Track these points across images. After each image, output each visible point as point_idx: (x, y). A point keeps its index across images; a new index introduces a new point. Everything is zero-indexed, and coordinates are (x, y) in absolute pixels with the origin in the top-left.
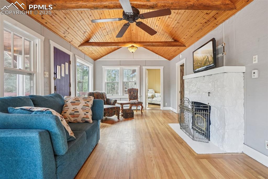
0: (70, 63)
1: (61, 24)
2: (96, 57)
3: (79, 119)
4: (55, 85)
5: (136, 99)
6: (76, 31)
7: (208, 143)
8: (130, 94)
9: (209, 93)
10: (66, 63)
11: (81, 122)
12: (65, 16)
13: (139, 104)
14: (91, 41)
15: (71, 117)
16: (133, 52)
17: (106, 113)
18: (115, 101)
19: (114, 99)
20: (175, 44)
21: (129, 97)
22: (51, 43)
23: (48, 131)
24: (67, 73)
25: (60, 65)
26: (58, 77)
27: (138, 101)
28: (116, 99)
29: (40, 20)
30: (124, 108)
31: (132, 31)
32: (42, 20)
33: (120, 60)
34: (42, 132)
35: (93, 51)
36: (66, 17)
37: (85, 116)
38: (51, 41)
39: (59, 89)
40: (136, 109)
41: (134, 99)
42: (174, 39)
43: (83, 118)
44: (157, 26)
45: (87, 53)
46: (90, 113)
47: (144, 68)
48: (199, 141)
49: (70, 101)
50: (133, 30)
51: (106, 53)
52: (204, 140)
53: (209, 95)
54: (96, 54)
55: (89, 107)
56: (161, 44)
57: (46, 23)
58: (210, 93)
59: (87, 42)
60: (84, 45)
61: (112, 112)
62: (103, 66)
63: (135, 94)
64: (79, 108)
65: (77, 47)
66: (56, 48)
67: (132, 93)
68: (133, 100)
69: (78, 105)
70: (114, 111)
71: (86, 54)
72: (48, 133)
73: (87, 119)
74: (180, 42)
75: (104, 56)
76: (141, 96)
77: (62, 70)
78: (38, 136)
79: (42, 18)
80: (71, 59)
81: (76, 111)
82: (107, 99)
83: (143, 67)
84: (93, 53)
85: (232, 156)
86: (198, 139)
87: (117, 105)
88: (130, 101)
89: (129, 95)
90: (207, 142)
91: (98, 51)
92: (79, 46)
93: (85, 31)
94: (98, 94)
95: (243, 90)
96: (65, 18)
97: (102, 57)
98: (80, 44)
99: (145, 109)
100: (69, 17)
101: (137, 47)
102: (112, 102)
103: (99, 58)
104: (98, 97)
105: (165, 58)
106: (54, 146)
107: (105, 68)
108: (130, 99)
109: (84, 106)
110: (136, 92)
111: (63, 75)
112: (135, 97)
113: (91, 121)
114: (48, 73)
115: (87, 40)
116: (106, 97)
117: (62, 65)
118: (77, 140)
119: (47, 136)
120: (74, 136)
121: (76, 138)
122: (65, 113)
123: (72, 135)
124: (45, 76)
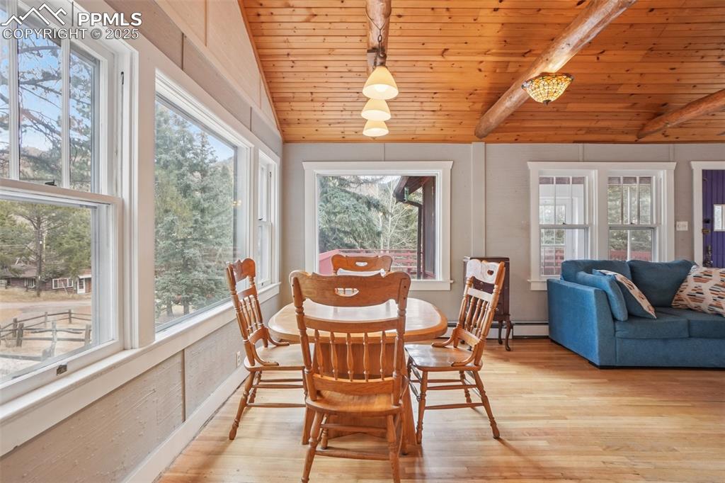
3: (705, 307)
11: (709, 312)
15: (690, 301)
22: (693, 167)
23: (605, 292)
29: (665, 139)
32: (669, 138)
34: (599, 290)
37: (715, 304)
38: (694, 163)
43: (711, 305)
49: (694, 274)
57: (677, 138)
64: (706, 287)
66: (712, 171)
69: (705, 282)
73: (717, 309)
78: (593, 292)
79: (666, 136)
81: (700, 292)
106: (612, 307)
109: (716, 285)
114: (686, 223)
118: (657, 321)
119: (603, 295)
120: (653, 314)
121: (658, 318)
122: (681, 291)
123: (650, 312)
124: (678, 229)
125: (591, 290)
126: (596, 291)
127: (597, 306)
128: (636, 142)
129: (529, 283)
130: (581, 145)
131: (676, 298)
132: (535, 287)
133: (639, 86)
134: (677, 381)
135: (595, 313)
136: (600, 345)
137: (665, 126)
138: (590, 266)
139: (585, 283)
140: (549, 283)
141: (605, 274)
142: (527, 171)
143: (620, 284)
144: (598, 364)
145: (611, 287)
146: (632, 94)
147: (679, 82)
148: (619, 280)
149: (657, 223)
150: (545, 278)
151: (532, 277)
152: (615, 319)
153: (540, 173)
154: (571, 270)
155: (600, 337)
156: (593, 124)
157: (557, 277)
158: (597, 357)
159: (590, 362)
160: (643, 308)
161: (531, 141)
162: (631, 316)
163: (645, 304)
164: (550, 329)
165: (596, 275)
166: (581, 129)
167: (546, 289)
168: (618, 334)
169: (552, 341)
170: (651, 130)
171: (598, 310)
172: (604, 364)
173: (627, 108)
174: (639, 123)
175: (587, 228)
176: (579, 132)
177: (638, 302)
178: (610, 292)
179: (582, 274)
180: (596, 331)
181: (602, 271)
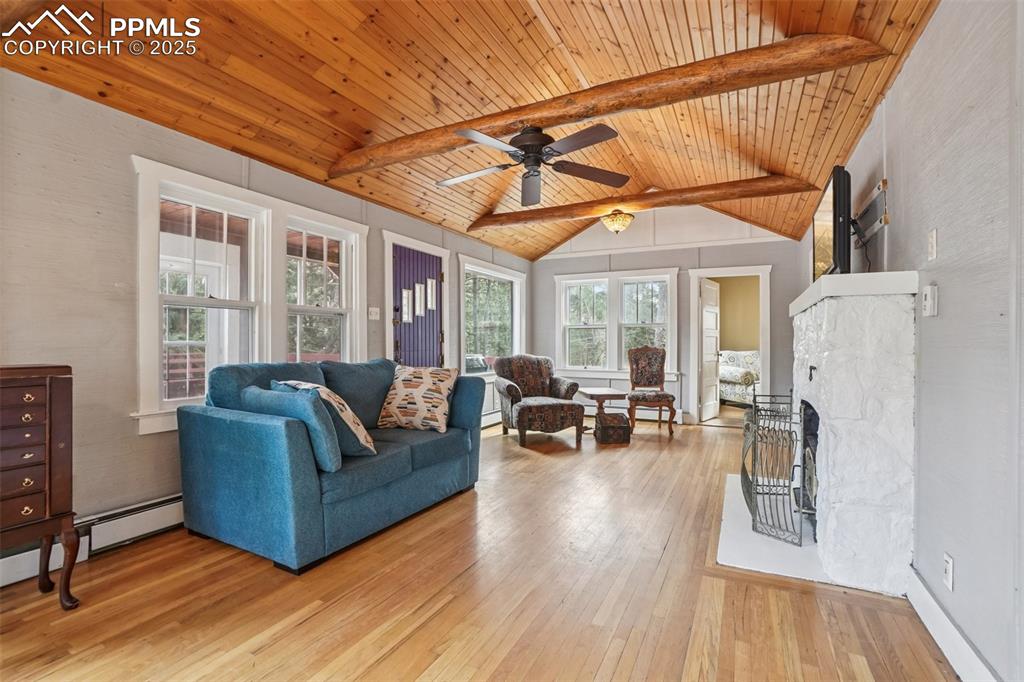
0: (440, 279)
1: (404, 187)
2: (531, 250)
3: (417, 421)
4: (398, 338)
5: (656, 384)
6: (448, 196)
7: (800, 546)
8: (634, 367)
9: (812, 368)
10: (429, 281)
11: (422, 428)
12: (408, 169)
13: (659, 401)
14: (500, 210)
15: (400, 415)
16: (617, 232)
17: (535, 420)
18: (573, 388)
19: (572, 381)
20: (769, 188)
21: (631, 377)
22: (385, 237)
23: (303, 422)
24: (432, 305)
25: (411, 287)
26: (407, 317)
27: (662, 389)
28: (575, 382)
29: (358, 190)
30: (607, 411)
31: (632, 159)
32: (363, 189)
33: (610, 252)
34: (293, 421)
35: (516, 236)
36: (412, 171)
37: (429, 416)
38: (384, 232)
39: (407, 349)
40: (657, 419)
41: (650, 384)
42: (765, 169)
43: (425, 418)
44: (688, 136)
45: (500, 244)
46: (444, 407)
47: (694, 275)
48: (770, 535)
49: (402, 378)
50: (631, 154)
51: (565, 235)
52: (787, 534)
53: (811, 375)
54: (528, 242)
55: (440, 393)
56: (712, 192)
57: (371, 193)
58: (815, 368)
59: (488, 216)
60: (482, 225)
61: (555, 420)
62: (556, 277)
63: (655, 368)
64: (418, 393)
65: (465, 232)
66: (401, 247)
67: (642, 363)
68: (645, 385)
69: (416, 387)
70: (562, 418)
71: (497, 247)
72: (303, 425)
73: (432, 423)
74: (791, 177)
75: (558, 244)
76: (681, 374)
77: (419, 300)
78: (283, 427)
79: (361, 186)
80: (445, 269)
81: (412, 401)
82: (551, 379)
83: (690, 271)
84: (517, 242)
85: (844, 596)
86: (768, 528)
87: (577, 400)
88: (633, 389)
89: (632, 370)
90: (795, 544)
91: (534, 234)
92: (468, 230)
93: (470, 189)
94: (525, 363)
95: (910, 362)
96: (410, 173)
97: (553, 248)
98: (471, 223)
99: (696, 421)
100: (417, 168)
101: (630, 215)
102: (563, 388)
103: (545, 253)
104: (523, 373)
105: (780, 232)
106: (316, 451)
107: (562, 281)
108: (635, 384)
109: (429, 390)
110: (656, 359)
111: (420, 311)
112: (653, 376)
113: (443, 429)
114: (378, 310)
115: (486, 210)
116: (550, 374)
117: (417, 287)
118: (378, 458)
119: (300, 430)
120: (372, 448)
121: (378, 453)
122: (389, 403)
123: (368, 445)
124: (370, 318)
125: (279, 423)
126: (288, 424)
127: (291, 455)
128: (325, 183)
129: (136, 420)
130: (245, 159)
131: (383, 413)
132: (147, 427)
133: (345, 80)
134: (409, 549)
135: (287, 468)
136: (297, 529)
137: (368, 164)
138: (266, 376)
139: (261, 409)
140: (183, 415)
141: (295, 389)
142: (132, 177)
143: (327, 404)
144: (294, 566)
145: (316, 412)
146: (334, 92)
147: (390, 102)
148: (324, 396)
149: (347, 308)
150: (173, 404)
151: (142, 405)
152: (320, 471)
153: (163, 188)
154: (231, 385)
155: (297, 515)
156: (269, 125)
157: (200, 402)
158: (294, 555)
159: (277, 565)
160: (358, 440)
161: (140, 113)
162: (346, 458)
163: (361, 433)
164: (187, 511)
165: (277, 392)
166: (248, 126)
167: (177, 428)
168: (327, 498)
169: (192, 533)
170: (349, 167)
171: (292, 462)
172: (306, 562)
173: (322, 114)
174: (334, 150)
175: (253, 309)
176: (245, 132)
177: (352, 432)
178: (314, 422)
179: (253, 392)
180: (290, 503)
181: (289, 382)
